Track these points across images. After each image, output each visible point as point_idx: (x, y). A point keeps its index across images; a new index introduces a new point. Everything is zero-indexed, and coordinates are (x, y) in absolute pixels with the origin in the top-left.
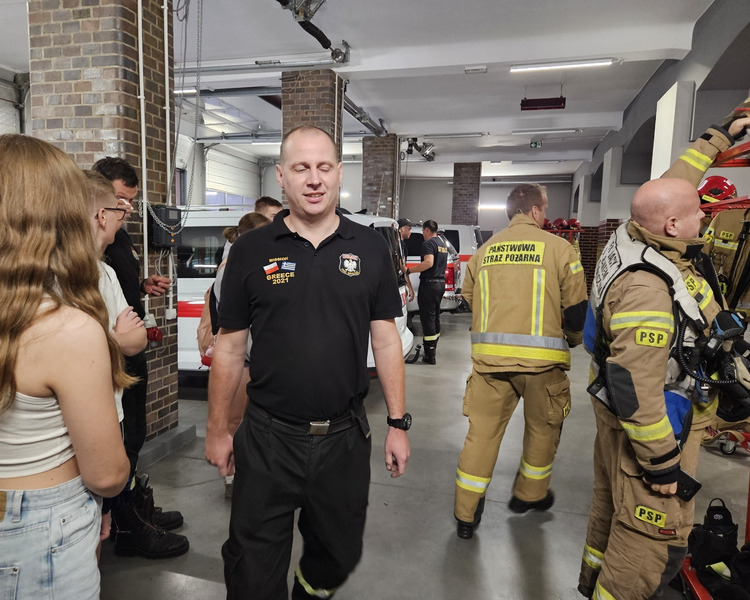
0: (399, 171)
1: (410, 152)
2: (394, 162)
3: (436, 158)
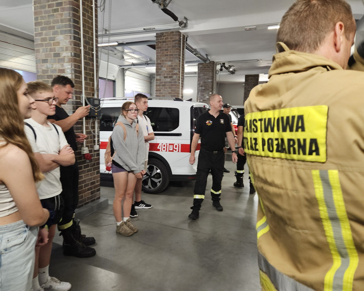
0: (215, 80)
1: (221, 70)
2: (213, 75)
3: (236, 73)
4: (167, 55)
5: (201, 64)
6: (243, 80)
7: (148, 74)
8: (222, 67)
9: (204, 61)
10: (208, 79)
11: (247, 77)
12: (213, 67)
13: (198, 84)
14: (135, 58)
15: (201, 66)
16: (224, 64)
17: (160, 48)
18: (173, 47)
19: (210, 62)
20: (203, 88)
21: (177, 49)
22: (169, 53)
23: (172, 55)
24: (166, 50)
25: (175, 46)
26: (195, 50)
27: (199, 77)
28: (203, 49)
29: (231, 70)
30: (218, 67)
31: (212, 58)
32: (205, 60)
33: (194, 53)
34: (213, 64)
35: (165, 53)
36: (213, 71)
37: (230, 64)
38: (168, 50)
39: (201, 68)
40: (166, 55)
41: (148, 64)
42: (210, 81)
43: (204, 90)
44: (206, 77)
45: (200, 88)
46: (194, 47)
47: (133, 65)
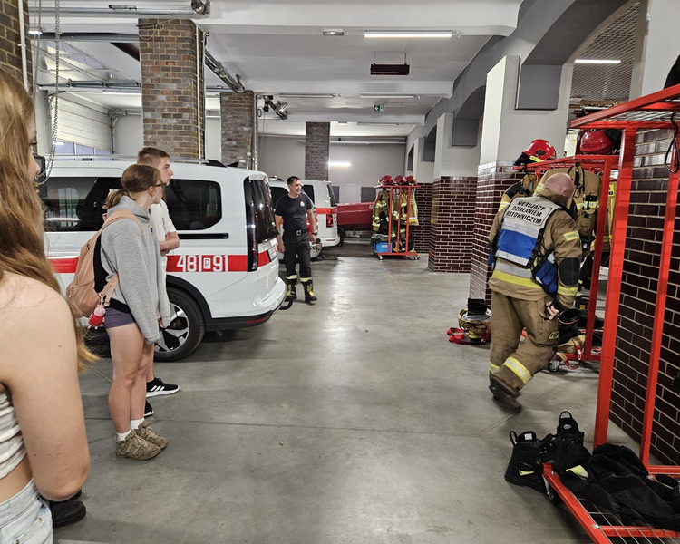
0: (257, 128)
1: (266, 109)
2: (252, 118)
3: (289, 116)
4: (168, 69)
5: (228, 94)
6: (303, 133)
7: (105, 108)
8: (266, 103)
9: (233, 89)
10: (244, 125)
11: (309, 125)
12: (252, 103)
13: (223, 135)
14: (79, 70)
15: (226, 98)
16: (271, 97)
17: (151, 51)
18: (179, 52)
19: (245, 92)
20: (234, 143)
21: (189, 58)
22: (170, 65)
23: (179, 69)
24: (163, 57)
25: (184, 52)
26: (219, 64)
27: (224, 120)
28: (233, 64)
29: (282, 110)
30: (261, 103)
31: (249, 84)
32: (235, 87)
33: (217, 70)
34: (251, 95)
35: (163, 63)
36: (251, 110)
37: (281, 99)
38: (168, 57)
39: (227, 101)
40: (164, 69)
41: (108, 85)
42: (245, 129)
43: (235, 146)
44: (238, 121)
45: (227, 143)
46: (217, 58)
47: (73, 84)
